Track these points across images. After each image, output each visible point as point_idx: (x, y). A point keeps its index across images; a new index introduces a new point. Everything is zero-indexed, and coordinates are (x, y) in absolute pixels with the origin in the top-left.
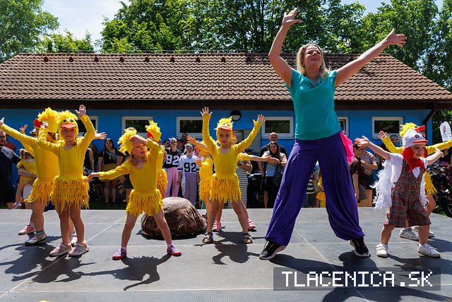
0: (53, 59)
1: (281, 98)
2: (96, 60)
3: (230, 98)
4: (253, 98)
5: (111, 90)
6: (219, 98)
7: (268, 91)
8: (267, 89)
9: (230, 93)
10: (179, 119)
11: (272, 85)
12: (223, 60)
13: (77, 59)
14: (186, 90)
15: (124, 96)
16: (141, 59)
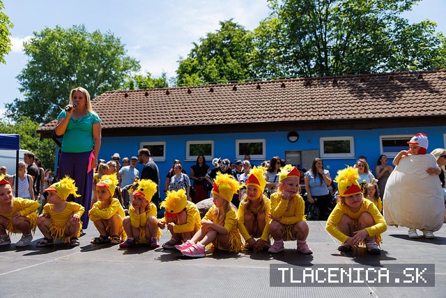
0: (131, 95)
1: (339, 117)
2: (168, 93)
3: (287, 119)
4: (309, 119)
5: (177, 118)
6: (275, 120)
7: (326, 111)
8: (325, 109)
9: (287, 115)
10: (238, 142)
11: (330, 106)
12: (283, 86)
13: (151, 93)
14: (244, 115)
15: (188, 122)
16: (206, 90)
